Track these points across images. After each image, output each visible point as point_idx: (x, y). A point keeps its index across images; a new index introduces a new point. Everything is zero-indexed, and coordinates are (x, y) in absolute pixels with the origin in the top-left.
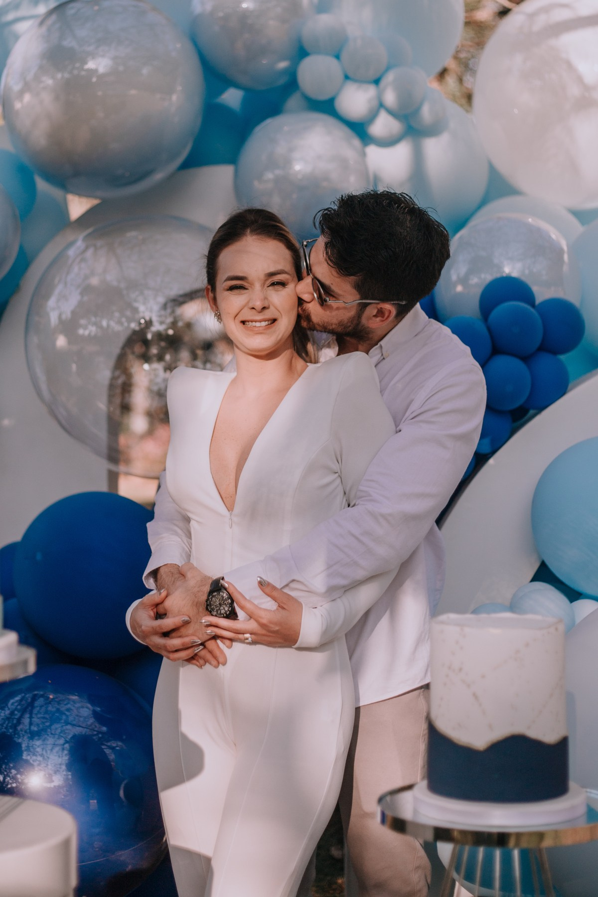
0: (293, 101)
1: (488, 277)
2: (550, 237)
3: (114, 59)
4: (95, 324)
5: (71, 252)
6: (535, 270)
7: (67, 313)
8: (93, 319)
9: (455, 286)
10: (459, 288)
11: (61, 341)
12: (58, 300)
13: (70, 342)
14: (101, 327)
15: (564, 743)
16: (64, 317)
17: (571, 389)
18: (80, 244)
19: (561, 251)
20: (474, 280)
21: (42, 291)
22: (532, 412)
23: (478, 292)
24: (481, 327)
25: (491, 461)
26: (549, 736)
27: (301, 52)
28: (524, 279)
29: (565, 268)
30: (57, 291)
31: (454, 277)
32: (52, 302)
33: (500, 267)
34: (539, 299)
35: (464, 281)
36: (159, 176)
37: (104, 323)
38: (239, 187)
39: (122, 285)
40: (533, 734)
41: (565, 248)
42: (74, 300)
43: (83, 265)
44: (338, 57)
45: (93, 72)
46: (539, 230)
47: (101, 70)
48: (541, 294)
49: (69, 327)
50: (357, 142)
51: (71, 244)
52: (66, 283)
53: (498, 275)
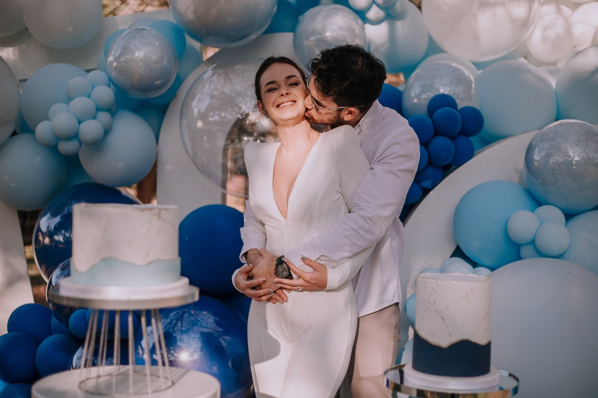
1: (431, 95)
2: (465, 74)
4: (218, 115)
5: (205, 76)
6: (456, 92)
7: (203, 110)
8: (217, 112)
9: (413, 100)
10: (415, 101)
11: (200, 124)
12: (198, 102)
13: (204, 125)
14: (221, 117)
15: (489, 345)
16: (201, 111)
17: (475, 156)
18: (210, 72)
19: (471, 81)
20: (424, 96)
21: (190, 96)
22: (453, 167)
23: (426, 103)
25: (432, 193)
26: (482, 341)
28: (450, 95)
29: (473, 91)
30: (197, 98)
31: (413, 95)
32: (194, 103)
33: (438, 90)
34: (459, 107)
35: (418, 97)
37: (223, 115)
38: (296, 44)
39: (233, 94)
40: (474, 339)
41: (473, 80)
42: (206, 102)
43: (212, 83)
46: (459, 70)
48: (461, 104)
49: (203, 116)
50: (359, 21)
51: (205, 72)
52: (202, 93)
53: (437, 94)
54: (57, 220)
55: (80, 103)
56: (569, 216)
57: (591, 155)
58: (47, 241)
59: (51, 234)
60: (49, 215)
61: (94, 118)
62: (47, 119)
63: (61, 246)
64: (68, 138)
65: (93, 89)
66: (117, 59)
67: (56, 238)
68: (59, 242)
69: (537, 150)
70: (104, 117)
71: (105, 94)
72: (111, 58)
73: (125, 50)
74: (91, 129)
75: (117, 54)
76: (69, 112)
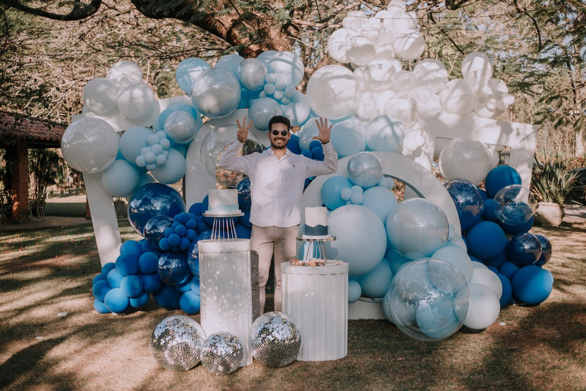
0: (262, 93)
3: (220, 85)
5: (211, 134)
7: (212, 149)
8: (218, 150)
10: (305, 142)
11: (210, 154)
13: (212, 155)
14: (220, 151)
15: (327, 227)
18: (213, 132)
20: (308, 141)
23: (309, 144)
24: (310, 152)
27: (265, 83)
31: (303, 140)
32: (208, 146)
35: (305, 140)
36: (232, 112)
38: (250, 115)
42: (213, 145)
43: (214, 137)
44: (274, 84)
45: (215, 88)
47: (217, 88)
49: (212, 151)
50: (278, 104)
52: (211, 141)
54: (140, 201)
55: (156, 147)
56: (364, 189)
57: (372, 165)
58: (136, 211)
59: (137, 208)
60: (135, 200)
61: (162, 154)
62: (141, 155)
63: (143, 213)
64: (151, 163)
65: (160, 140)
66: (170, 126)
67: (140, 209)
68: (142, 211)
69: (352, 164)
70: (166, 152)
71: (167, 143)
72: (167, 125)
73: (174, 122)
74: (161, 158)
75: (170, 124)
76: (151, 151)
